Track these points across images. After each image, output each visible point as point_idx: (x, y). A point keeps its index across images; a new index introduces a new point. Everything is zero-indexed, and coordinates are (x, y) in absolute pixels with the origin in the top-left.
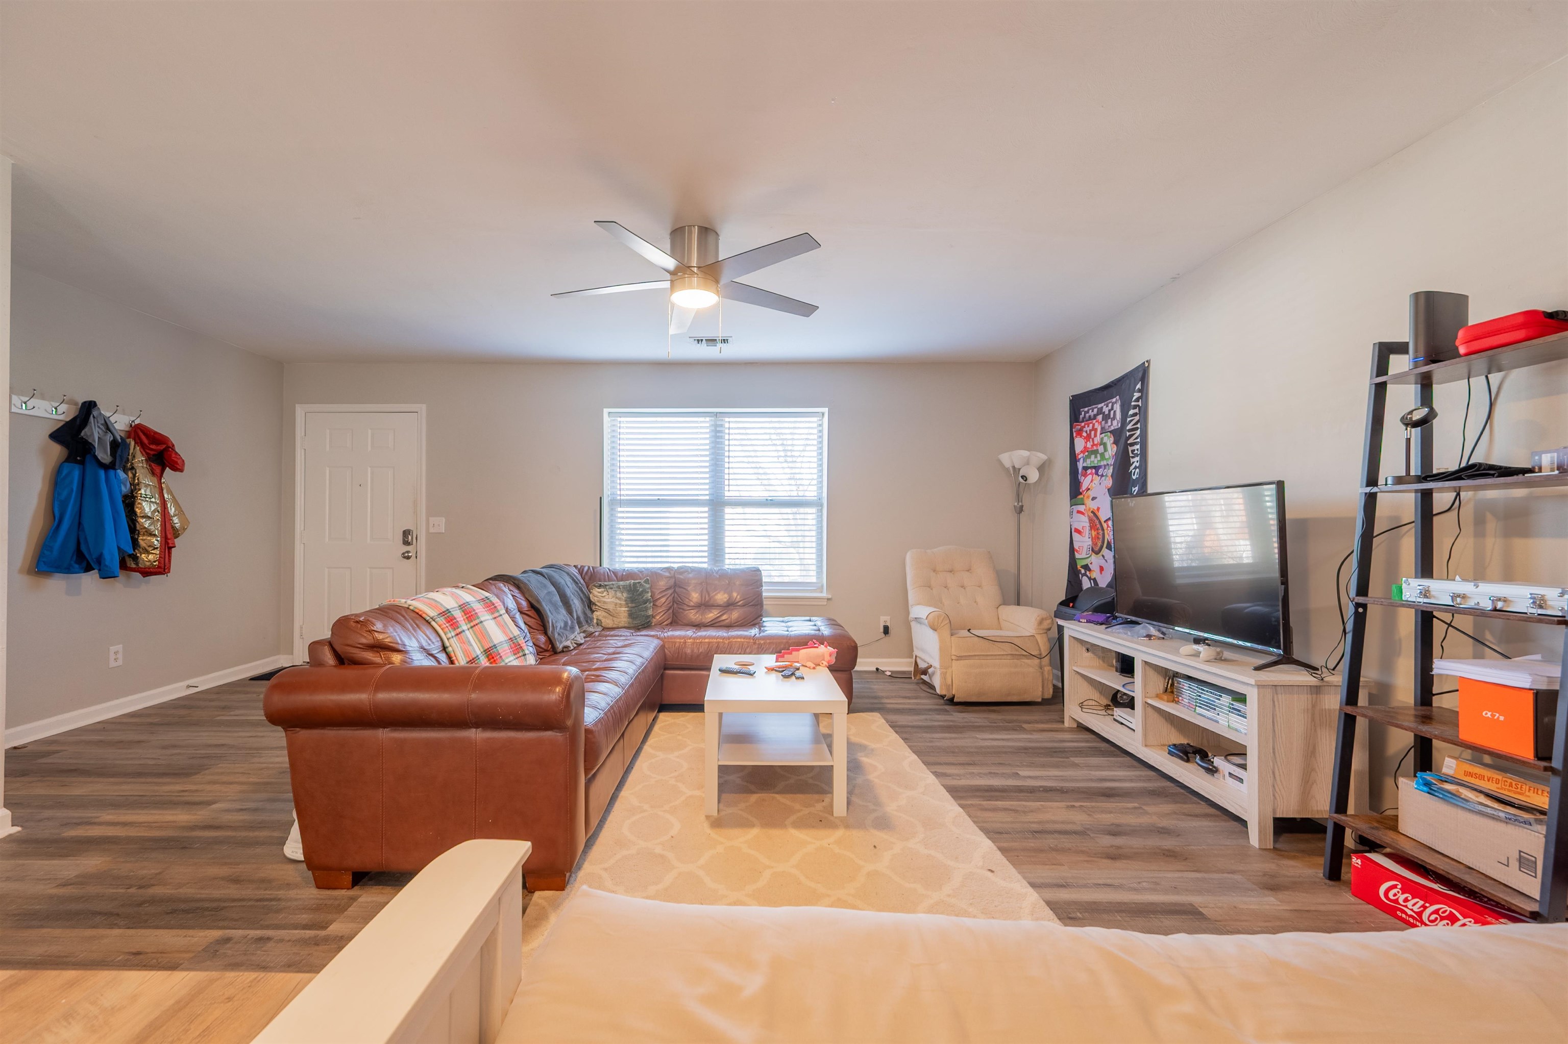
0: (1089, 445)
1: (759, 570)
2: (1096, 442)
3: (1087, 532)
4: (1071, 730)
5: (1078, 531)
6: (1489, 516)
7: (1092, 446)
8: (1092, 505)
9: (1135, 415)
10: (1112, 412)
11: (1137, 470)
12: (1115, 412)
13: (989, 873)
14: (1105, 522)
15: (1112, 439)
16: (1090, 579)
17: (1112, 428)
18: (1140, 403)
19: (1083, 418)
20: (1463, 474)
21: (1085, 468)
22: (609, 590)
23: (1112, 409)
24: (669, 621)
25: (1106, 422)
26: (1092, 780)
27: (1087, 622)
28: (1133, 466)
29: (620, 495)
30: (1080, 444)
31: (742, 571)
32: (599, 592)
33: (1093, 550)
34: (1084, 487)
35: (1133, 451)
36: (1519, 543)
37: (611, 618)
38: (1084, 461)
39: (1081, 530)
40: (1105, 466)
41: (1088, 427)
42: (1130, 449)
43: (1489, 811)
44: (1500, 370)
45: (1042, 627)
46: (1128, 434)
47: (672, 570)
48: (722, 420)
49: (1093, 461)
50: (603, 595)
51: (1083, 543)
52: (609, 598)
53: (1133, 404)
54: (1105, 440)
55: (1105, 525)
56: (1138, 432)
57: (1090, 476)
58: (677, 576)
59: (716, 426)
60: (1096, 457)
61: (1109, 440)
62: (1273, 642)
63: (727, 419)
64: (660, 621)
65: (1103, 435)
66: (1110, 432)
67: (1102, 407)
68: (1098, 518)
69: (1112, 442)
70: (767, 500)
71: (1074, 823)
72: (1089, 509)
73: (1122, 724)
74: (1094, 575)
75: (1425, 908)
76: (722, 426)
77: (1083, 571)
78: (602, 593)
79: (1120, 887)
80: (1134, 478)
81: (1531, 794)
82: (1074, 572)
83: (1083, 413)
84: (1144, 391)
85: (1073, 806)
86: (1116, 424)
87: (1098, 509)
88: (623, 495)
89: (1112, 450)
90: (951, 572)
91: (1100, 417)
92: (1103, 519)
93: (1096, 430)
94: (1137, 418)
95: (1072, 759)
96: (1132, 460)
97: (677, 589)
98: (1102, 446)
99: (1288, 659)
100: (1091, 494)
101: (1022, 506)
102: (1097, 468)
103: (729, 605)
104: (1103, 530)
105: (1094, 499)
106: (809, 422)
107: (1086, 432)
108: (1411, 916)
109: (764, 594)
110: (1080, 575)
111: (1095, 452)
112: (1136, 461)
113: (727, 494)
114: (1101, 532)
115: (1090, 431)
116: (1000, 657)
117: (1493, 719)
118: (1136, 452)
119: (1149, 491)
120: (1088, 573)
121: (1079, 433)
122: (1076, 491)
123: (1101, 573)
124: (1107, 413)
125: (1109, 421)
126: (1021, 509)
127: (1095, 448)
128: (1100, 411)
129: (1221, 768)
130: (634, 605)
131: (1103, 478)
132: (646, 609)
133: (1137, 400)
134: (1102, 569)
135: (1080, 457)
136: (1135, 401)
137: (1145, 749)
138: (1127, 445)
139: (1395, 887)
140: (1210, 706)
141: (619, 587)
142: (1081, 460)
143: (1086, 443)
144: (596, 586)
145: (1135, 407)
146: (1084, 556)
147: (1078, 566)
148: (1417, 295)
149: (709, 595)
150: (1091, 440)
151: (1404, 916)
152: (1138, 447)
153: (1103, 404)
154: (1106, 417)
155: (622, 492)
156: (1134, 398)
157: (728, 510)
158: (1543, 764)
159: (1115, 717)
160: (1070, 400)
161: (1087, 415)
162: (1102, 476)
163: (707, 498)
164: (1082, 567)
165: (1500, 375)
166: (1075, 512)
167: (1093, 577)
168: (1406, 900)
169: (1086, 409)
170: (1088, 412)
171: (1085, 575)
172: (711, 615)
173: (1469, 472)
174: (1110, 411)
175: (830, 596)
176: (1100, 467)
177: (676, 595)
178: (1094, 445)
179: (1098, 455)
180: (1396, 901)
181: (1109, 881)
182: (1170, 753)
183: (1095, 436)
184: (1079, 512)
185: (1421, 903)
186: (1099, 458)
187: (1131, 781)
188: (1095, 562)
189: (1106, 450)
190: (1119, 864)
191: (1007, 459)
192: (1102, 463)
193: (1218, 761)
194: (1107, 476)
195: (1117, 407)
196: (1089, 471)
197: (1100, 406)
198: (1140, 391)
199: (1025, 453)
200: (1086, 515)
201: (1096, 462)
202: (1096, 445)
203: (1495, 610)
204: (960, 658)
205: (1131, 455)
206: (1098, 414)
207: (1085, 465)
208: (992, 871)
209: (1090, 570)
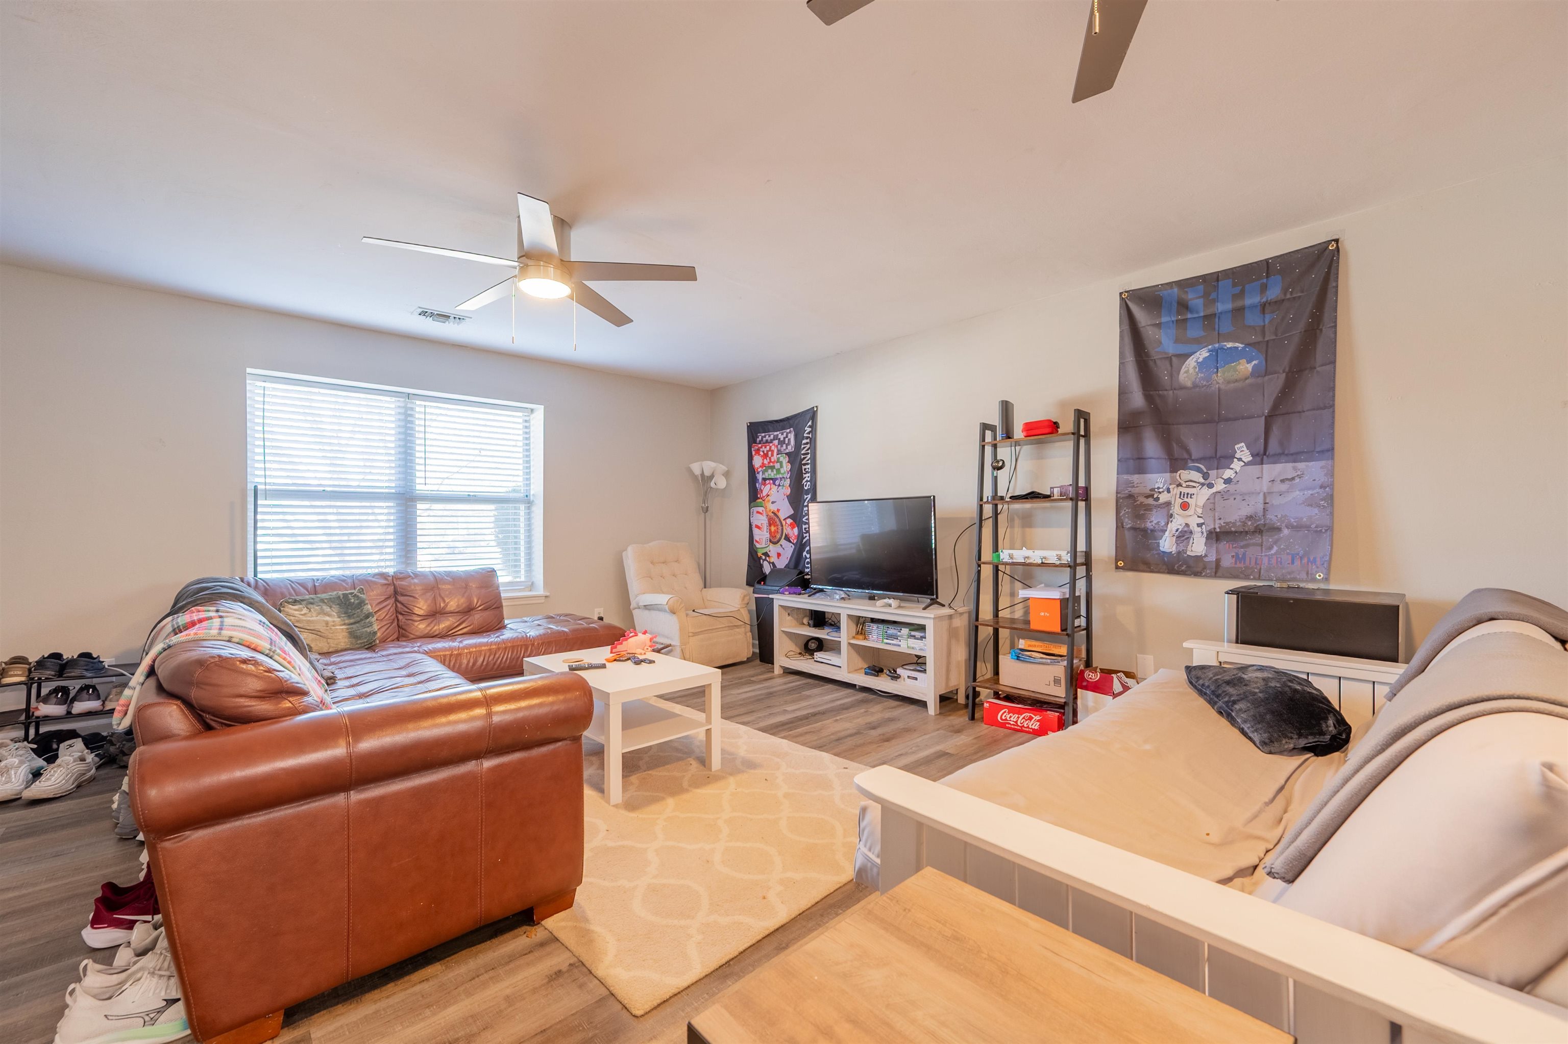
0: (766, 462)
1: (494, 571)
2: (773, 460)
3: (765, 527)
4: (780, 676)
5: (757, 527)
6: (1016, 518)
7: (769, 463)
8: (773, 508)
9: (807, 443)
10: (787, 439)
11: (809, 483)
12: (789, 440)
13: (846, 770)
14: (784, 519)
15: (787, 459)
16: (769, 563)
17: (787, 451)
18: (810, 436)
19: (760, 441)
20: (1028, 496)
21: (764, 479)
22: (310, 606)
23: (787, 437)
24: (395, 636)
25: (782, 446)
26: (827, 703)
27: (790, 594)
28: (805, 480)
29: (265, 484)
30: (757, 461)
31: (476, 572)
32: (296, 610)
33: (770, 541)
34: (764, 494)
35: (805, 469)
36: (1027, 530)
37: (325, 640)
38: (763, 473)
39: (760, 525)
40: (781, 478)
41: (766, 448)
42: (804, 467)
43: (1044, 660)
44: (1019, 446)
45: (744, 602)
46: (802, 457)
47: (389, 576)
48: (413, 403)
49: (771, 474)
50: (302, 613)
51: (762, 536)
52: (312, 617)
53: (805, 435)
54: (781, 459)
55: (784, 523)
56: (809, 456)
57: (769, 485)
58: (397, 583)
59: (406, 408)
60: (772, 471)
61: (784, 460)
62: (929, 592)
63: (418, 402)
64: (383, 638)
65: (779, 456)
66: (786, 454)
67: (778, 435)
68: (778, 517)
69: (787, 461)
70: (469, 495)
71: (848, 729)
72: (770, 510)
73: (822, 663)
74: (772, 560)
75: (1018, 717)
76: (412, 409)
77: (764, 557)
78: (301, 610)
79: (906, 754)
80: (806, 488)
81: (1054, 649)
82: (754, 559)
83: (760, 437)
84: (813, 427)
85: (837, 720)
86: (790, 449)
87: (778, 510)
88: (270, 484)
89: (786, 467)
90: (663, 563)
91: (776, 442)
92: (782, 518)
93: (773, 451)
94: (808, 446)
95: (804, 693)
96: (804, 476)
97: (401, 598)
98: (779, 464)
99: (934, 602)
100: (771, 499)
101: (708, 507)
102: (774, 480)
103: (468, 611)
104: (782, 526)
105: (773, 503)
106: (513, 416)
107: (763, 452)
108: (1013, 725)
109: (503, 595)
110: (762, 561)
111: (773, 468)
112: (807, 477)
113: (418, 487)
114: (780, 528)
115: (768, 451)
116: (721, 629)
117: (1044, 616)
118: (807, 470)
119: (818, 500)
120: (767, 558)
121: (758, 451)
122: (754, 496)
123: (778, 558)
124: (782, 439)
125: (784, 445)
126: (706, 510)
127: (771, 464)
128: (776, 438)
129: (902, 675)
130: (352, 621)
131: (780, 487)
132: (371, 625)
133: (809, 433)
134: (779, 555)
135: (759, 470)
136: (807, 433)
137: (850, 675)
138: (801, 465)
139: (1005, 712)
140: (895, 637)
141: (322, 601)
142: (761, 473)
143: (763, 460)
144: (289, 603)
145: (807, 438)
146: (764, 546)
147: (759, 554)
148: (1002, 401)
149: (444, 601)
150: (768, 458)
151: (1009, 726)
152: (809, 466)
153: (778, 433)
154: (782, 443)
155: (268, 480)
156: (806, 432)
157: (420, 506)
158: (1065, 633)
159: (815, 659)
160: (748, 426)
161: (764, 439)
162: (779, 485)
163: (393, 491)
164: (763, 554)
165: (1019, 447)
166: (755, 513)
167: (772, 561)
168: (1010, 717)
169: (763, 434)
170: (765, 437)
171: (765, 560)
172: (444, 625)
173: (1031, 495)
174: (784, 438)
175: (548, 594)
176: (776, 479)
177: (399, 605)
178: (770, 461)
179: (775, 470)
180: (1006, 720)
181: (900, 753)
182: (866, 673)
183: (772, 455)
184: (758, 512)
185: (1017, 716)
186: (775, 472)
187: (846, 697)
188: (773, 550)
189: (781, 466)
190: (893, 742)
191: (696, 468)
192: (778, 476)
193: (900, 671)
194: (783, 485)
195: (792, 436)
196: (767, 482)
197: (776, 433)
198: (810, 427)
199: (712, 464)
200: (765, 514)
201: (772, 475)
202: (773, 462)
203: (1042, 563)
204: (695, 634)
205: (804, 472)
206: (774, 439)
207: (764, 476)
208: (847, 768)
209: (769, 556)
